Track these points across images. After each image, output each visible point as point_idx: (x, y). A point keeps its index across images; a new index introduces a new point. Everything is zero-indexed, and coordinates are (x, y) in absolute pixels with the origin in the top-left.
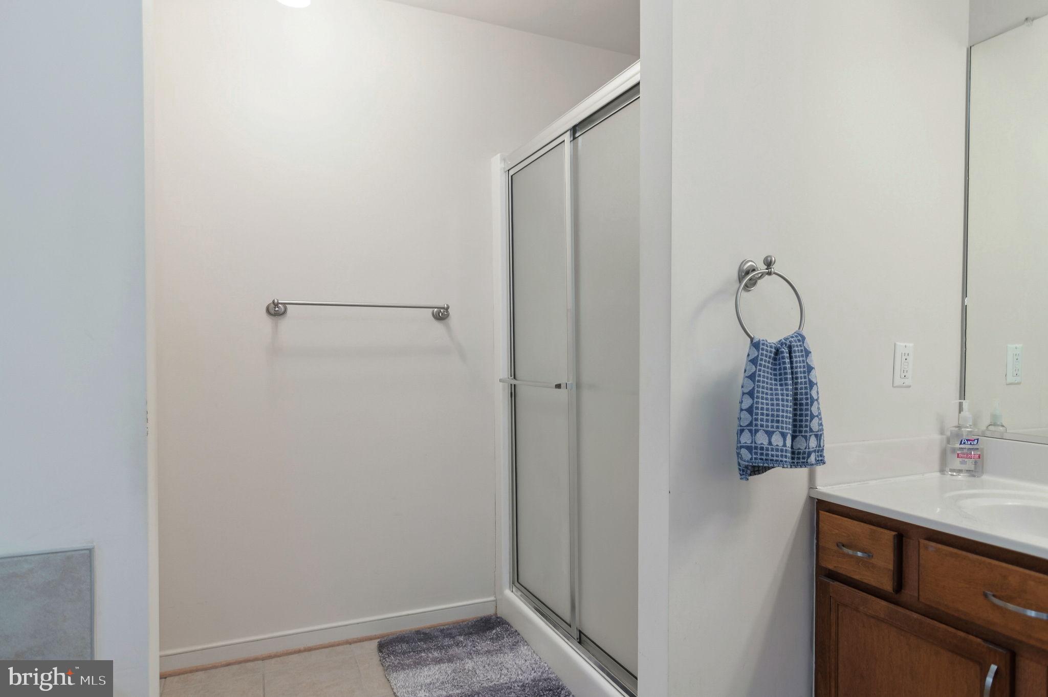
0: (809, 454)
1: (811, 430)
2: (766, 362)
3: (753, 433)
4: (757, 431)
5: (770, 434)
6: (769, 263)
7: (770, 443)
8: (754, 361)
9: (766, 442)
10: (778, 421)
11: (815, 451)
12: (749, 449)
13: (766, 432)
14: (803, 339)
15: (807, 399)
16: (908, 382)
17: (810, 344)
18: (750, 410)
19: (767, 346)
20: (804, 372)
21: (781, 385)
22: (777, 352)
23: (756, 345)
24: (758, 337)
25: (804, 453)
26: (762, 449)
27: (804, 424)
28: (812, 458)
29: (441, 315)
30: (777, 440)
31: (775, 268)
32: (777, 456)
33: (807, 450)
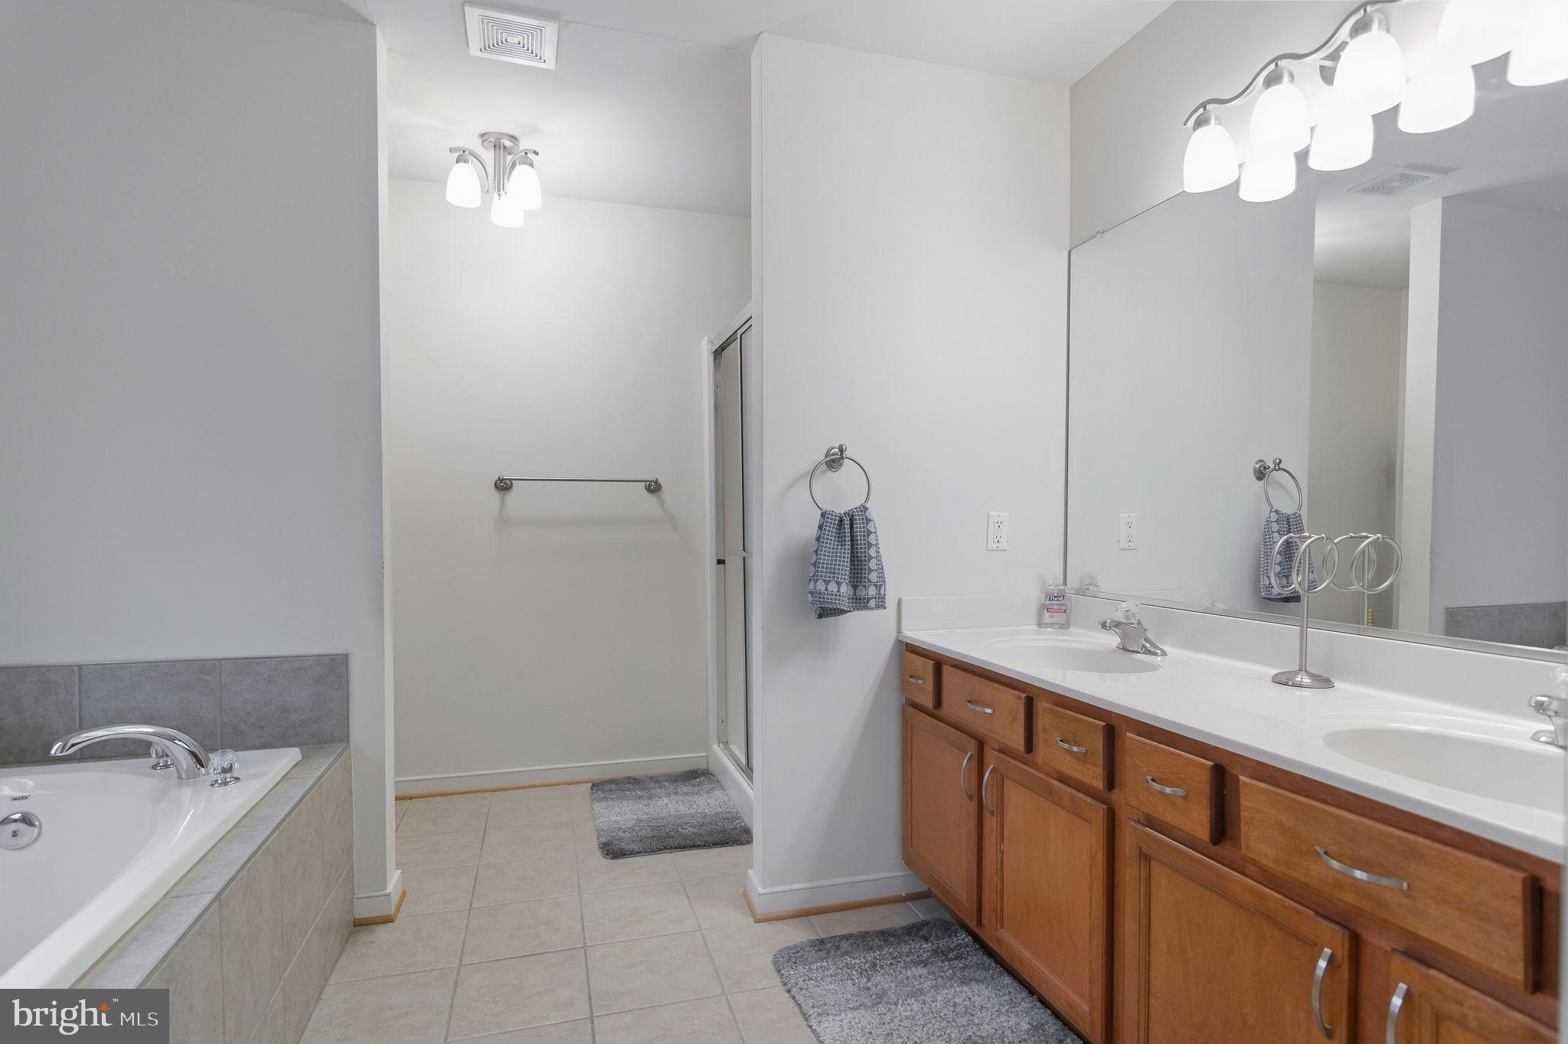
0: (869, 600)
1: (869, 581)
2: (832, 528)
3: (816, 581)
4: (818, 580)
5: (827, 583)
6: (841, 450)
7: (827, 589)
8: (820, 527)
9: (823, 589)
10: (834, 573)
11: (875, 598)
12: (812, 593)
13: (825, 581)
14: (866, 509)
15: (865, 557)
16: (1001, 546)
17: (872, 513)
18: (814, 565)
19: (832, 515)
20: (864, 536)
21: (841, 545)
22: (841, 521)
23: (823, 515)
24: (827, 507)
25: (864, 599)
26: (820, 593)
27: (863, 576)
28: (872, 603)
29: (654, 488)
30: (832, 587)
31: (847, 454)
32: (831, 599)
33: (866, 597)
